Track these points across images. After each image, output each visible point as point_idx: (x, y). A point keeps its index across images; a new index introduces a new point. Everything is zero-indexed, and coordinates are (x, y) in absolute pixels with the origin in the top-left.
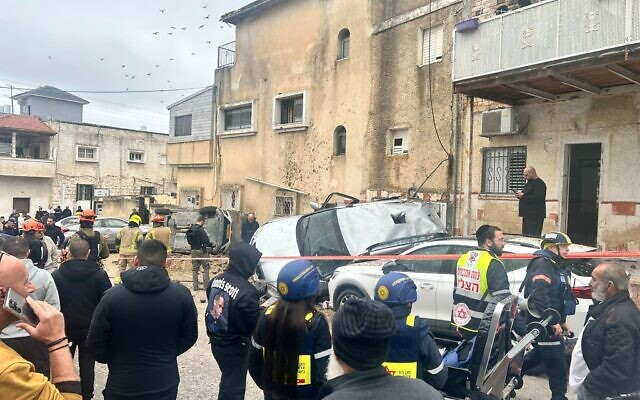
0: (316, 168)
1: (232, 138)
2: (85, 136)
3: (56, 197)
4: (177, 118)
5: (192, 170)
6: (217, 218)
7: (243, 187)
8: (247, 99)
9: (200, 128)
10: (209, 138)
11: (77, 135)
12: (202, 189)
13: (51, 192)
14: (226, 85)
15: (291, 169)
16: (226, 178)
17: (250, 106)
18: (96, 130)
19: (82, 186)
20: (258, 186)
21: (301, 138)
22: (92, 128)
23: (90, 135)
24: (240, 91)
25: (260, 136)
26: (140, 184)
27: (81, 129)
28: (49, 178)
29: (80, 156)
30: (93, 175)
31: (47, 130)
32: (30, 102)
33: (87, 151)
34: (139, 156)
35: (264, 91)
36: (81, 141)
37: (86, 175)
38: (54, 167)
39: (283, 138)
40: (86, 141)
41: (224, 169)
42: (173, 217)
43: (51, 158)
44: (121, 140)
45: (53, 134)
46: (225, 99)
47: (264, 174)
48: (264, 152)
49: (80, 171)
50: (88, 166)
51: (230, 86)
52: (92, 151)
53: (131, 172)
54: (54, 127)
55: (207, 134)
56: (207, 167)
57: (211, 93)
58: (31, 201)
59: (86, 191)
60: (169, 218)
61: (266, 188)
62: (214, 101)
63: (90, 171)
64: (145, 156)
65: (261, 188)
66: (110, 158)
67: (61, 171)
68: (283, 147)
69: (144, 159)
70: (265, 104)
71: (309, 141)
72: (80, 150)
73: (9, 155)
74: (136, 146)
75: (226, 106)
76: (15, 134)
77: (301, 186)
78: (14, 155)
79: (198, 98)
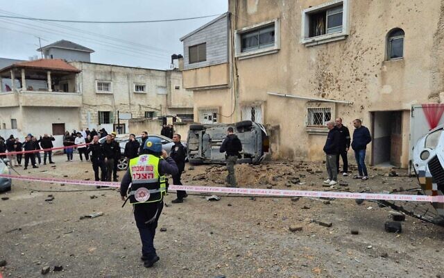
0: (360, 76)
1: (250, 58)
2: (101, 73)
3: (84, 122)
4: (190, 47)
5: (208, 92)
6: (254, 131)
7: (265, 102)
8: (267, 19)
9: (215, 53)
10: (226, 61)
11: (95, 73)
12: (220, 108)
13: (80, 117)
14: (241, 10)
15: (324, 81)
16: (245, 96)
17: (272, 25)
18: (109, 69)
19: (102, 112)
20: (284, 100)
21: (337, 49)
22: (106, 67)
23: (105, 72)
24: (258, 13)
25: (283, 53)
26: (144, 110)
27: (98, 68)
28: (77, 107)
29: (100, 89)
30: (110, 103)
31: (73, 69)
32: (52, 52)
33: (103, 85)
34: (142, 88)
35: (288, 8)
36: (100, 77)
37: (105, 105)
38: (81, 98)
39: (314, 51)
40: (103, 77)
41: (242, 87)
42: (207, 132)
43: (78, 91)
44: (128, 76)
45: (78, 72)
46: (240, 24)
47: (289, 88)
48: (289, 68)
49: (99, 101)
50: (106, 97)
51: (246, 10)
52: (107, 85)
53: (137, 101)
54: (78, 66)
55: (223, 57)
56: (225, 88)
57: (226, 20)
58: (66, 126)
59: (105, 117)
60: (203, 133)
61: (293, 102)
62: (229, 27)
63: (108, 101)
64: (147, 87)
65: (287, 102)
66: (121, 90)
67: (86, 102)
68: (314, 60)
69: (146, 90)
70: (290, 21)
71: (350, 49)
72: (99, 84)
73: (46, 90)
74: (140, 81)
75: (244, 29)
76: (49, 73)
77: (338, 96)
78: (50, 90)
79: (212, 27)
